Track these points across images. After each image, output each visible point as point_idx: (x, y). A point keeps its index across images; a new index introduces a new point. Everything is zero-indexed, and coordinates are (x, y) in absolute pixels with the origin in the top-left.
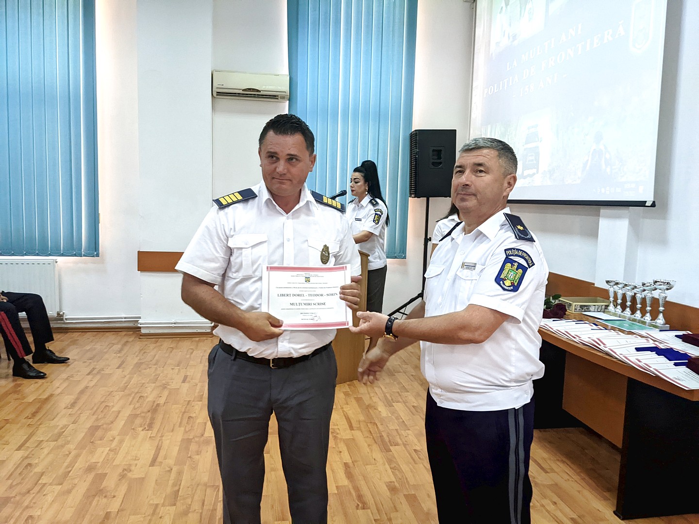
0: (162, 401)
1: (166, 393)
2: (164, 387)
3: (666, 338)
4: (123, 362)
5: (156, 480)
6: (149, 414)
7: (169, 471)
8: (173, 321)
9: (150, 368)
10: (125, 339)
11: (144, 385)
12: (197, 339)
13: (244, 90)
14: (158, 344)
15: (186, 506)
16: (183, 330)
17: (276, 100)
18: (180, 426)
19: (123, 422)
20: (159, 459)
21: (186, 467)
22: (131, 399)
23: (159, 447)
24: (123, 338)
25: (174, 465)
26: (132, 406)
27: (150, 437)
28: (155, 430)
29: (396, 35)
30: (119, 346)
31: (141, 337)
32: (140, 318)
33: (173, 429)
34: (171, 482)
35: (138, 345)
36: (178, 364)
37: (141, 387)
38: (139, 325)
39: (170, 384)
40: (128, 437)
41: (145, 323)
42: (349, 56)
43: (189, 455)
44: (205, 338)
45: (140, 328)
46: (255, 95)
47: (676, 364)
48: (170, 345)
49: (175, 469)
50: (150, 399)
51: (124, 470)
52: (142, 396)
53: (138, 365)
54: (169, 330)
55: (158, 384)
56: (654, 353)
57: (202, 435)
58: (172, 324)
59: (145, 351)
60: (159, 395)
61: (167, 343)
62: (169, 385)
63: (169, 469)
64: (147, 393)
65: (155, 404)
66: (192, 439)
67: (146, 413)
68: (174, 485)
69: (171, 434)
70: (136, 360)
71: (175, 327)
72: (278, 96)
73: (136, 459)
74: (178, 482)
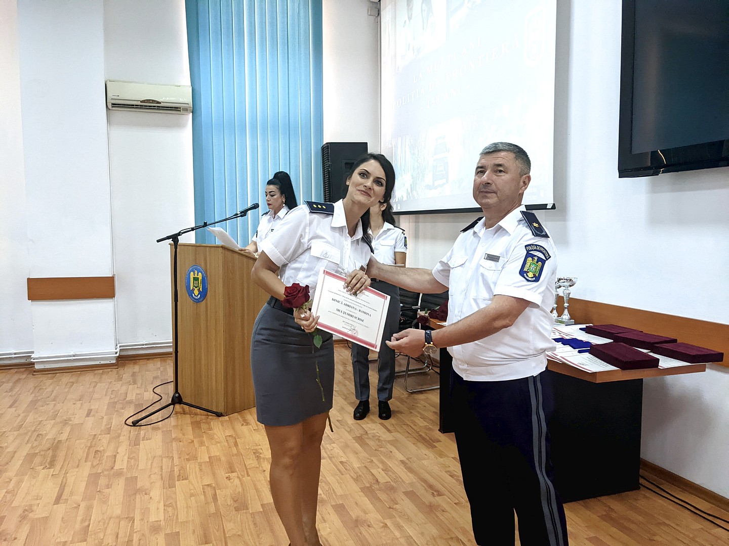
0: (64, 437)
1: (68, 429)
2: (65, 423)
3: (572, 331)
4: (15, 402)
5: (63, 518)
6: (50, 452)
7: (76, 507)
8: (72, 353)
9: (48, 404)
10: (16, 377)
11: (42, 422)
12: (101, 371)
13: (141, 102)
14: (55, 380)
15: (98, 541)
16: (84, 363)
17: (178, 112)
18: (86, 461)
19: (20, 462)
20: (64, 497)
21: (95, 502)
22: (27, 438)
23: (63, 485)
24: (14, 375)
25: (82, 501)
26: (29, 445)
27: (52, 475)
28: (58, 467)
29: (303, 47)
30: (10, 384)
31: (35, 373)
32: (33, 352)
33: (78, 464)
34: (79, 519)
35: (32, 382)
36: (80, 399)
37: (39, 424)
38: (32, 360)
39: (72, 419)
40: (26, 477)
41: (40, 357)
42: (254, 67)
43: (98, 490)
44: (110, 370)
45: (33, 364)
46: (155, 107)
47: (580, 352)
48: (69, 379)
49: (83, 505)
50: (49, 436)
51: (25, 510)
52: (40, 434)
53: (33, 403)
54: (67, 364)
55: (58, 420)
56: (560, 343)
57: (112, 468)
58: (71, 356)
59: (41, 387)
60: (60, 432)
61: (66, 378)
62: (71, 421)
63: (76, 505)
64: (46, 431)
65: (56, 441)
66: (101, 473)
67: (47, 450)
68: (83, 521)
69: (77, 470)
70: (31, 398)
71: (74, 359)
72: (180, 108)
73: (38, 498)
74: (87, 517)
